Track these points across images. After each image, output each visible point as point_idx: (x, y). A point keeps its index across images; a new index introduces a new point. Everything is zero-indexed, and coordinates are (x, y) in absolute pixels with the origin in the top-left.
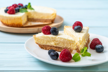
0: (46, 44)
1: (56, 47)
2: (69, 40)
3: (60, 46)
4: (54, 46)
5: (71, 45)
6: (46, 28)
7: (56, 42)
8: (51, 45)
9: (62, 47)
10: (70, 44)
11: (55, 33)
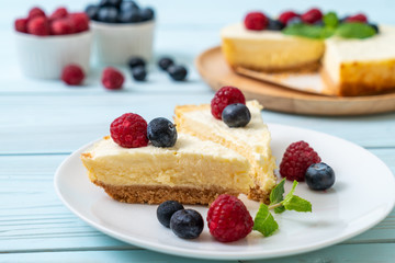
0: (135, 183)
1: (176, 190)
2: (228, 161)
3: (191, 186)
4: (166, 188)
5: (233, 176)
6: (127, 124)
7: (176, 171)
8: (155, 184)
9: (197, 187)
10: (229, 175)
11: (166, 138)
